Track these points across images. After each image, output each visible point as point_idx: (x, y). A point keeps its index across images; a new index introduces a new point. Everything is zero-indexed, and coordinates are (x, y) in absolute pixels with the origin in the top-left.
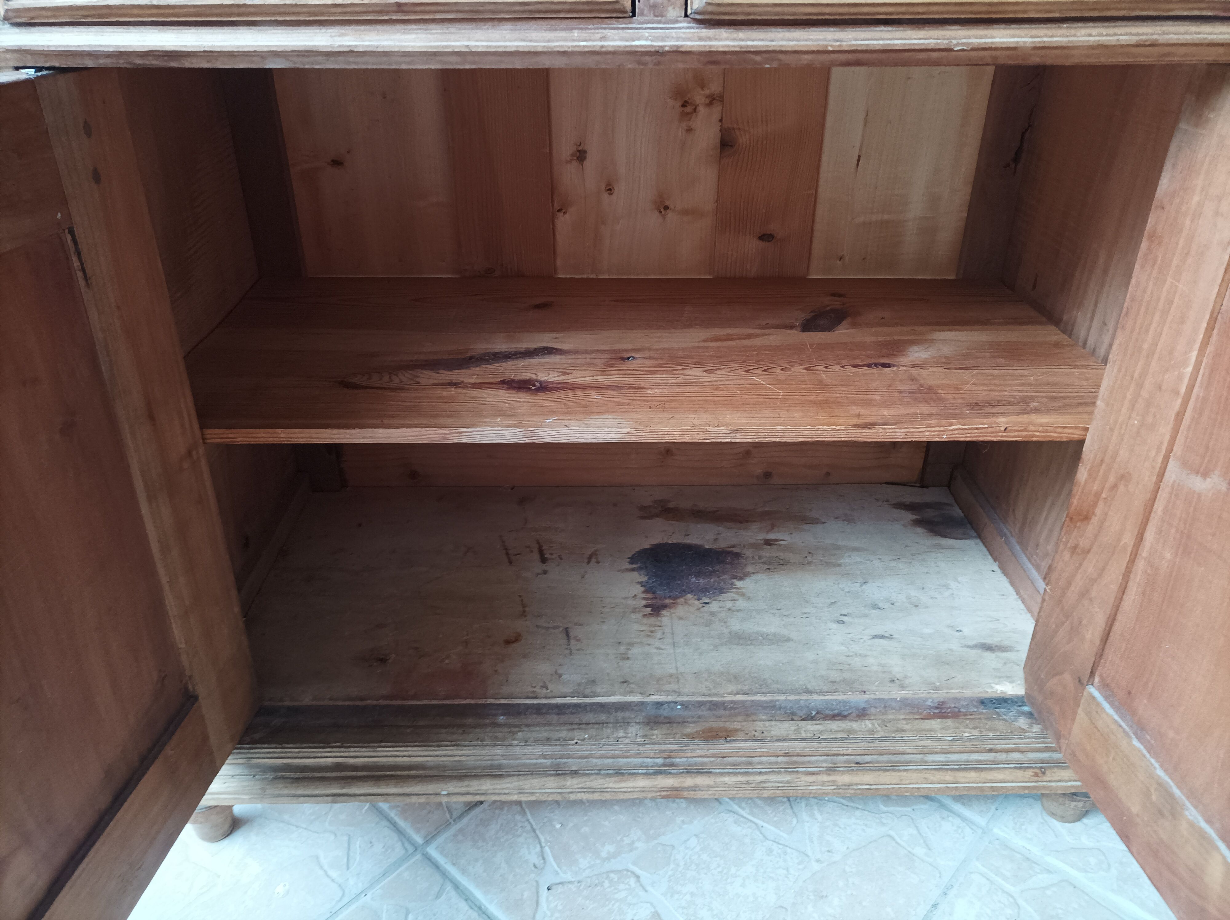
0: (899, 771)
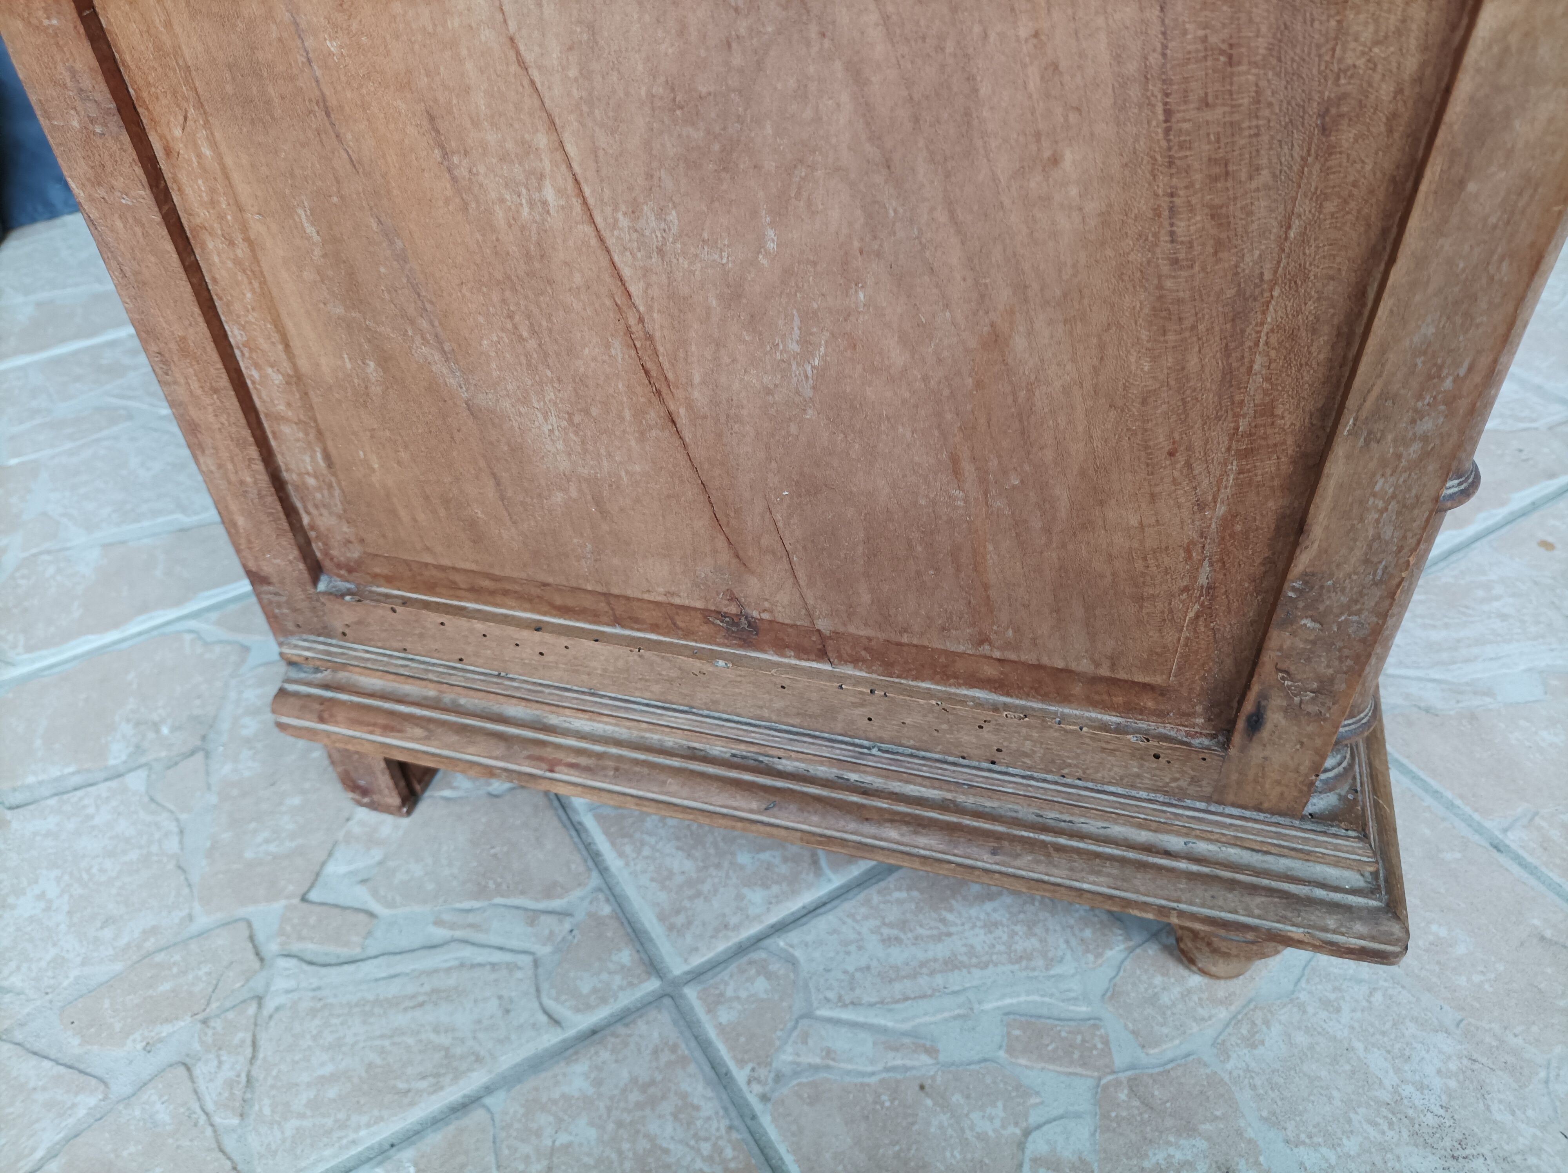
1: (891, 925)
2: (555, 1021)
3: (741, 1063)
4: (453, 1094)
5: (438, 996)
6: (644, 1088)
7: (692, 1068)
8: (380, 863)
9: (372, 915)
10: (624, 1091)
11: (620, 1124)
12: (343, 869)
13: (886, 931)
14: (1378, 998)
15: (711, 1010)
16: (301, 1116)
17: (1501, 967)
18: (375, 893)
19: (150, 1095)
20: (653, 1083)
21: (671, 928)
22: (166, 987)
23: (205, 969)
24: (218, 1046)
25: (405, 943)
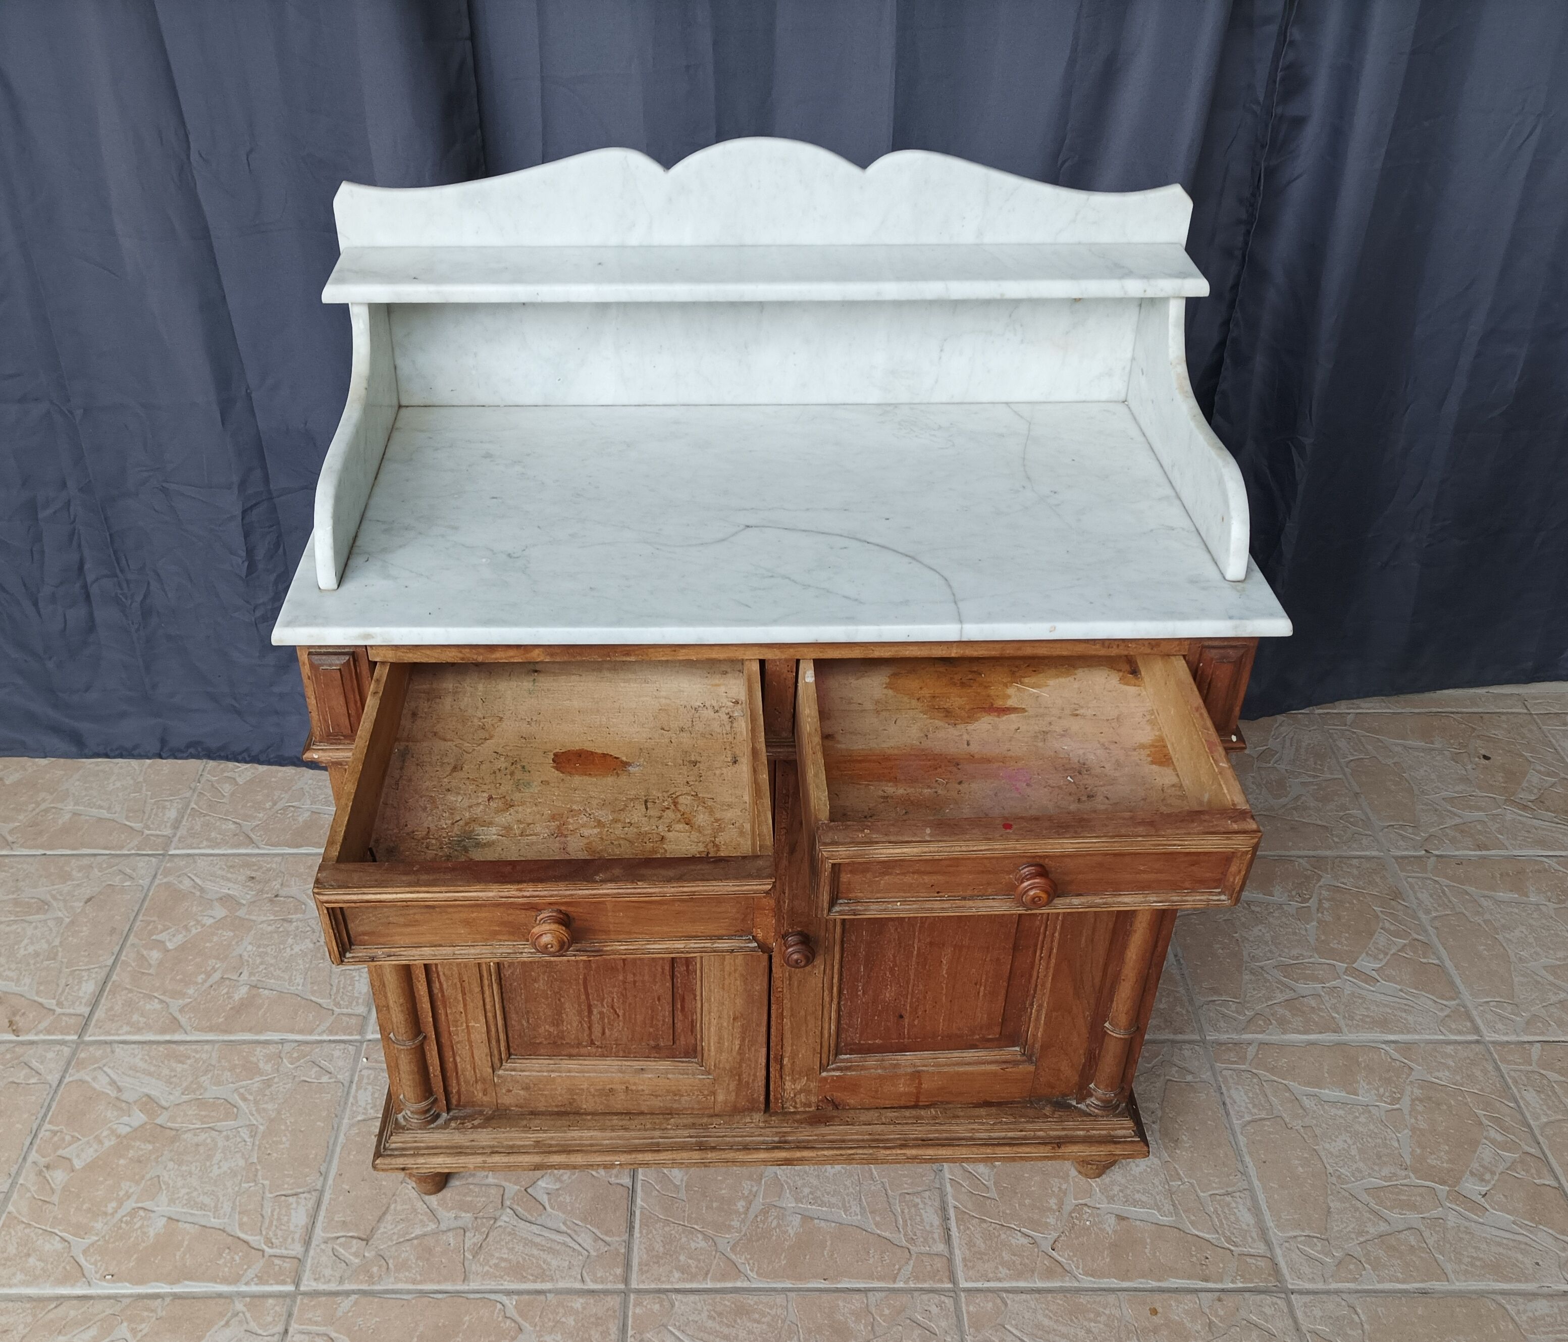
0: (953, 1146)
1: (715, 1312)
2: (583, 1281)
3: (633, 1328)
4: (538, 1286)
5: (551, 1250)
6: (598, 1319)
7: (616, 1321)
8: (557, 1190)
9: (545, 1208)
10: (591, 1316)
11: (583, 1325)
12: (544, 1185)
13: (712, 1313)
15: (634, 1306)
16: (491, 1267)
18: (549, 1200)
19: (450, 1234)
20: (601, 1318)
21: (641, 1270)
22: (469, 1199)
23: (484, 1199)
24: (477, 1229)
25: (550, 1225)
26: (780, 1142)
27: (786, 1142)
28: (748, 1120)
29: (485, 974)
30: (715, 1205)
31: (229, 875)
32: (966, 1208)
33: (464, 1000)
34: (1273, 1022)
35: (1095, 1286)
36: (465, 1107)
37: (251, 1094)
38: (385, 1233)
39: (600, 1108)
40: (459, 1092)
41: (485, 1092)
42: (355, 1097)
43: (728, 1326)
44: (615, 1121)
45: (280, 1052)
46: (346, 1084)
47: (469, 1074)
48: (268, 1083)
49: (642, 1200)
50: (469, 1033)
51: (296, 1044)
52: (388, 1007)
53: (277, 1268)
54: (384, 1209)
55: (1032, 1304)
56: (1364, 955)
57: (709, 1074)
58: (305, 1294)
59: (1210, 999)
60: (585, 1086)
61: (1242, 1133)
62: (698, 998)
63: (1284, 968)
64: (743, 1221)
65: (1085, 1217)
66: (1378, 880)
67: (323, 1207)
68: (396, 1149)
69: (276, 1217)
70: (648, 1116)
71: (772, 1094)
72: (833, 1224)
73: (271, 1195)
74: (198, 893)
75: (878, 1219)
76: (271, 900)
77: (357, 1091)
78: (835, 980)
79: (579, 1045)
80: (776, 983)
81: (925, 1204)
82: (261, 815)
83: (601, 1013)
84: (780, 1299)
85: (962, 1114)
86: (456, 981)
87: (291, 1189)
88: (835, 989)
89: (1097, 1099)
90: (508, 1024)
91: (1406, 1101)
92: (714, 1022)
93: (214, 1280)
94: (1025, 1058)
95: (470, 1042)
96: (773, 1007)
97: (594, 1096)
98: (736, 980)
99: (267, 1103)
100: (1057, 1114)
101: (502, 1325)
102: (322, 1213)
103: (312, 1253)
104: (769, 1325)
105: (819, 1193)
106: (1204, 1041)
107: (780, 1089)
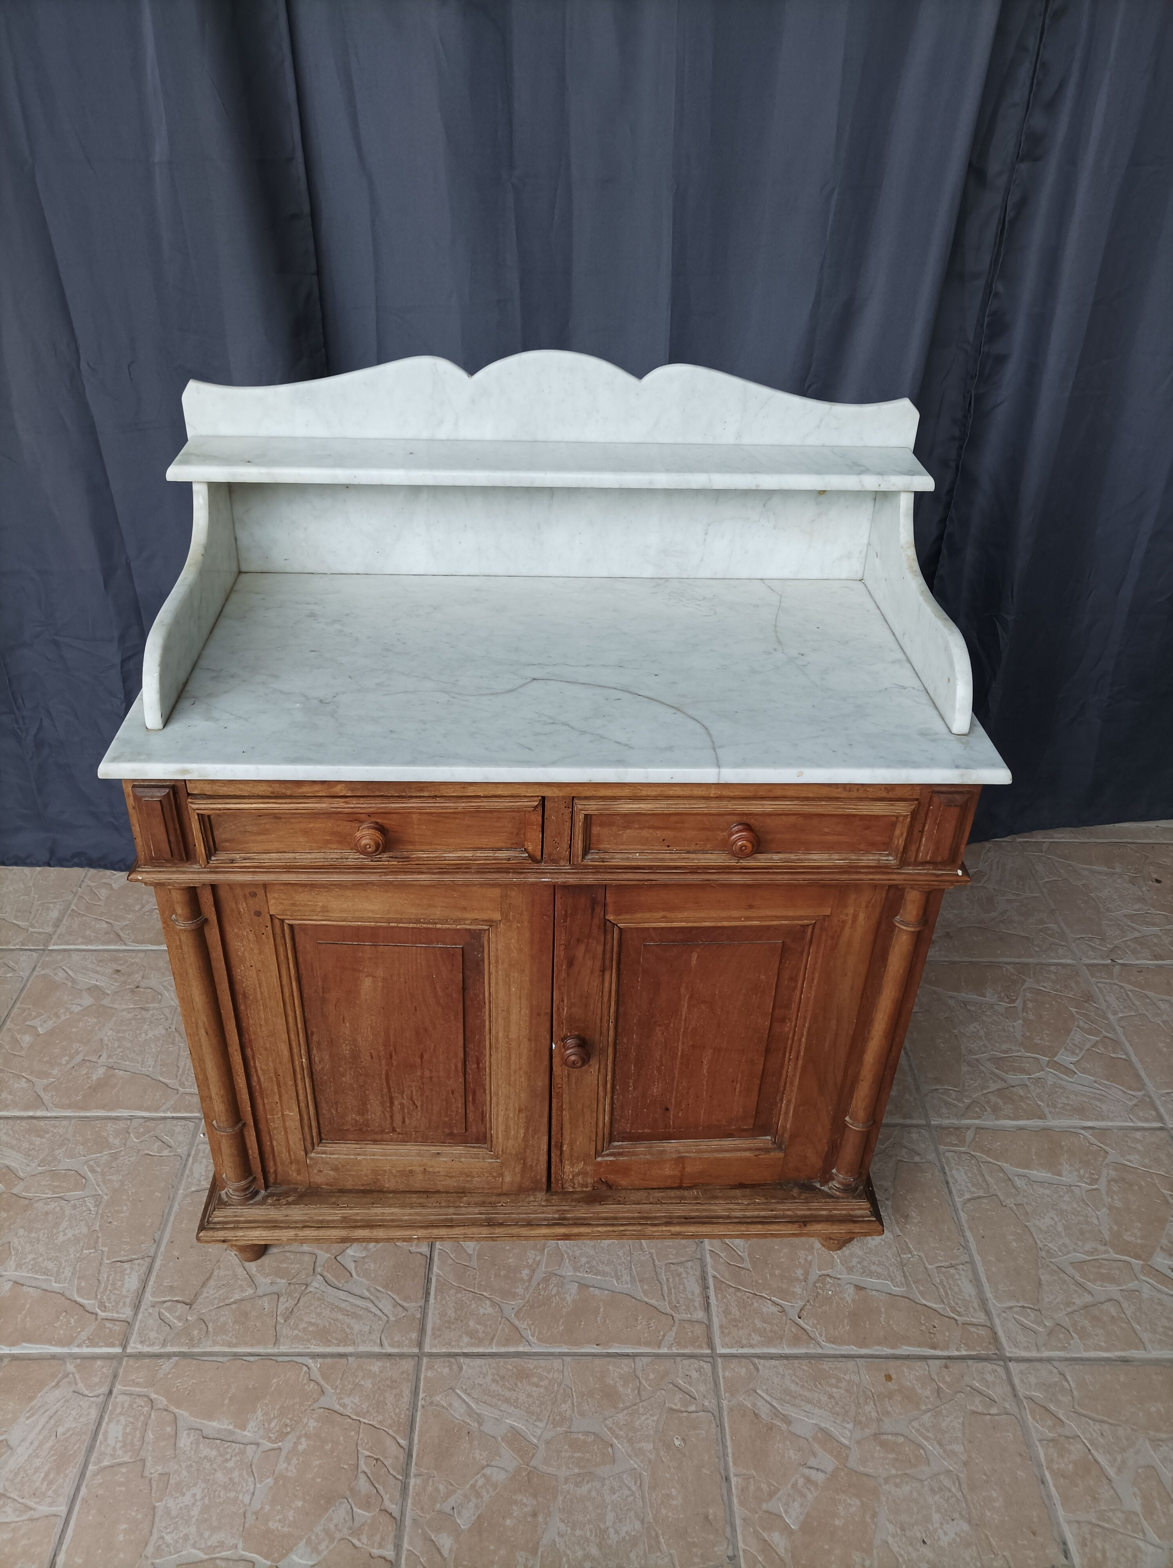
0: (713, 1224)
1: (499, 1376)
2: (381, 1345)
3: (424, 1391)
4: (341, 1350)
5: (354, 1315)
6: (393, 1381)
7: (409, 1384)
8: (363, 1258)
9: (352, 1276)
10: (387, 1379)
11: (379, 1388)
12: (352, 1254)
13: (496, 1377)
14: (631, 1498)
15: (427, 1369)
16: (300, 1331)
17: (682, 1516)
18: (356, 1268)
19: (265, 1299)
20: (396, 1381)
21: (433, 1334)
22: (285, 1265)
23: (298, 1266)
24: (289, 1295)
25: (355, 1291)
26: (559, 1219)
27: (565, 1219)
28: (532, 1199)
29: (298, 1069)
30: (502, 1273)
31: (98, 969)
32: (722, 1277)
33: (279, 1092)
34: (988, 1109)
35: (837, 1353)
36: (281, 1184)
37: (99, 1166)
38: (208, 1297)
39: (401, 1187)
40: (276, 1172)
41: (299, 1172)
42: (191, 1170)
43: (510, 1390)
44: (414, 1198)
45: (128, 1128)
46: (184, 1158)
47: (285, 1155)
48: (115, 1157)
49: (438, 1268)
50: (284, 1121)
51: (143, 1120)
52: (211, 1098)
53: (107, 1330)
54: (208, 1275)
55: (781, 1370)
56: (1063, 1050)
57: (498, 1158)
58: (130, 1356)
59: (934, 1087)
60: (387, 1168)
61: (963, 1210)
62: (487, 1092)
63: (996, 1061)
64: (527, 1289)
65: (828, 1286)
66: (1073, 984)
67: (154, 1273)
68: (218, 1223)
69: (111, 1282)
70: (444, 1195)
71: (553, 1176)
72: (606, 1292)
73: (108, 1262)
74: (70, 984)
75: (646, 1287)
76: (132, 991)
77: (193, 1164)
78: (609, 1078)
79: (382, 1132)
80: (557, 1080)
81: (688, 1273)
82: (130, 916)
83: (402, 1104)
84: (557, 1363)
85: (720, 1195)
86: (272, 1075)
87: (127, 1256)
88: (609, 1085)
89: (839, 1183)
90: (320, 1112)
91: (1103, 1181)
92: (502, 1113)
93: (49, 1342)
94: (775, 1146)
95: (285, 1129)
96: (554, 1101)
97: (395, 1176)
98: (520, 1077)
99: (112, 1175)
100: (803, 1196)
101: (306, 1387)
102: (153, 1278)
103: (140, 1316)
104: (546, 1388)
105: (594, 1263)
106: (928, 1126)
107: (560, 1172)
